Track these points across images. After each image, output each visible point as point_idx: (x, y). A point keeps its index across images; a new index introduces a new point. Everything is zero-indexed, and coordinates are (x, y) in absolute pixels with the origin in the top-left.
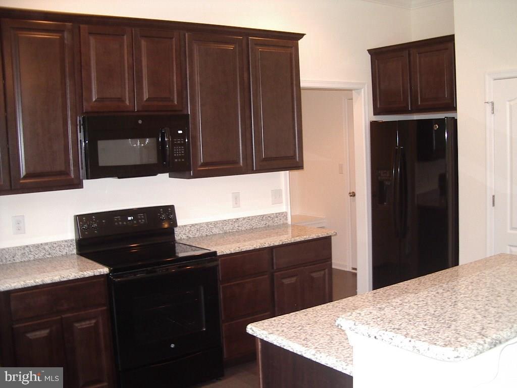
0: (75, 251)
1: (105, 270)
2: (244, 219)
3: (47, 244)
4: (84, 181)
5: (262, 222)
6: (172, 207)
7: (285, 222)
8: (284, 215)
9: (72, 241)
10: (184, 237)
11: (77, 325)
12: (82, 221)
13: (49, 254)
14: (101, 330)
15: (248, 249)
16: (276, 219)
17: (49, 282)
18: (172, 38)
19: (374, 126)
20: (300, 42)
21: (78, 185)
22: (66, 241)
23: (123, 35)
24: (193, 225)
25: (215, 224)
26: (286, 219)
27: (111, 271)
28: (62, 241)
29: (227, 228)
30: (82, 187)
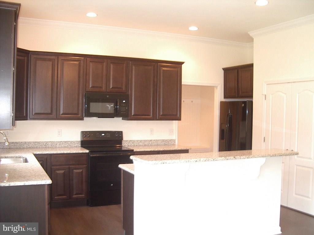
0: (80, 145)
1: (87, 151)
2: (154, 140)
3: (69, 141)
4: (84, 118)
5: (163, 143)
6: (122, 132)
7: (174, 143)
8: (174, 141)
9: (79, 141)
10: (126, 145)
11: (75, 171)
12: (84, 134)
13: (70, 145)
14: (84, 174)
15: (148, 150)
16: (170, 142)
17: (66, 153)
18: (124, 64)
19: (222, 103)
20: (183, 65)
21: (82, 119)
22: (77, 141)
23: (104, 62)
24: (130, 141)
25: (141, 141)
26: (175, 142)
27: (89, 152)
28: (75, 141)
29: (146, 143)
30: (83, 120)
